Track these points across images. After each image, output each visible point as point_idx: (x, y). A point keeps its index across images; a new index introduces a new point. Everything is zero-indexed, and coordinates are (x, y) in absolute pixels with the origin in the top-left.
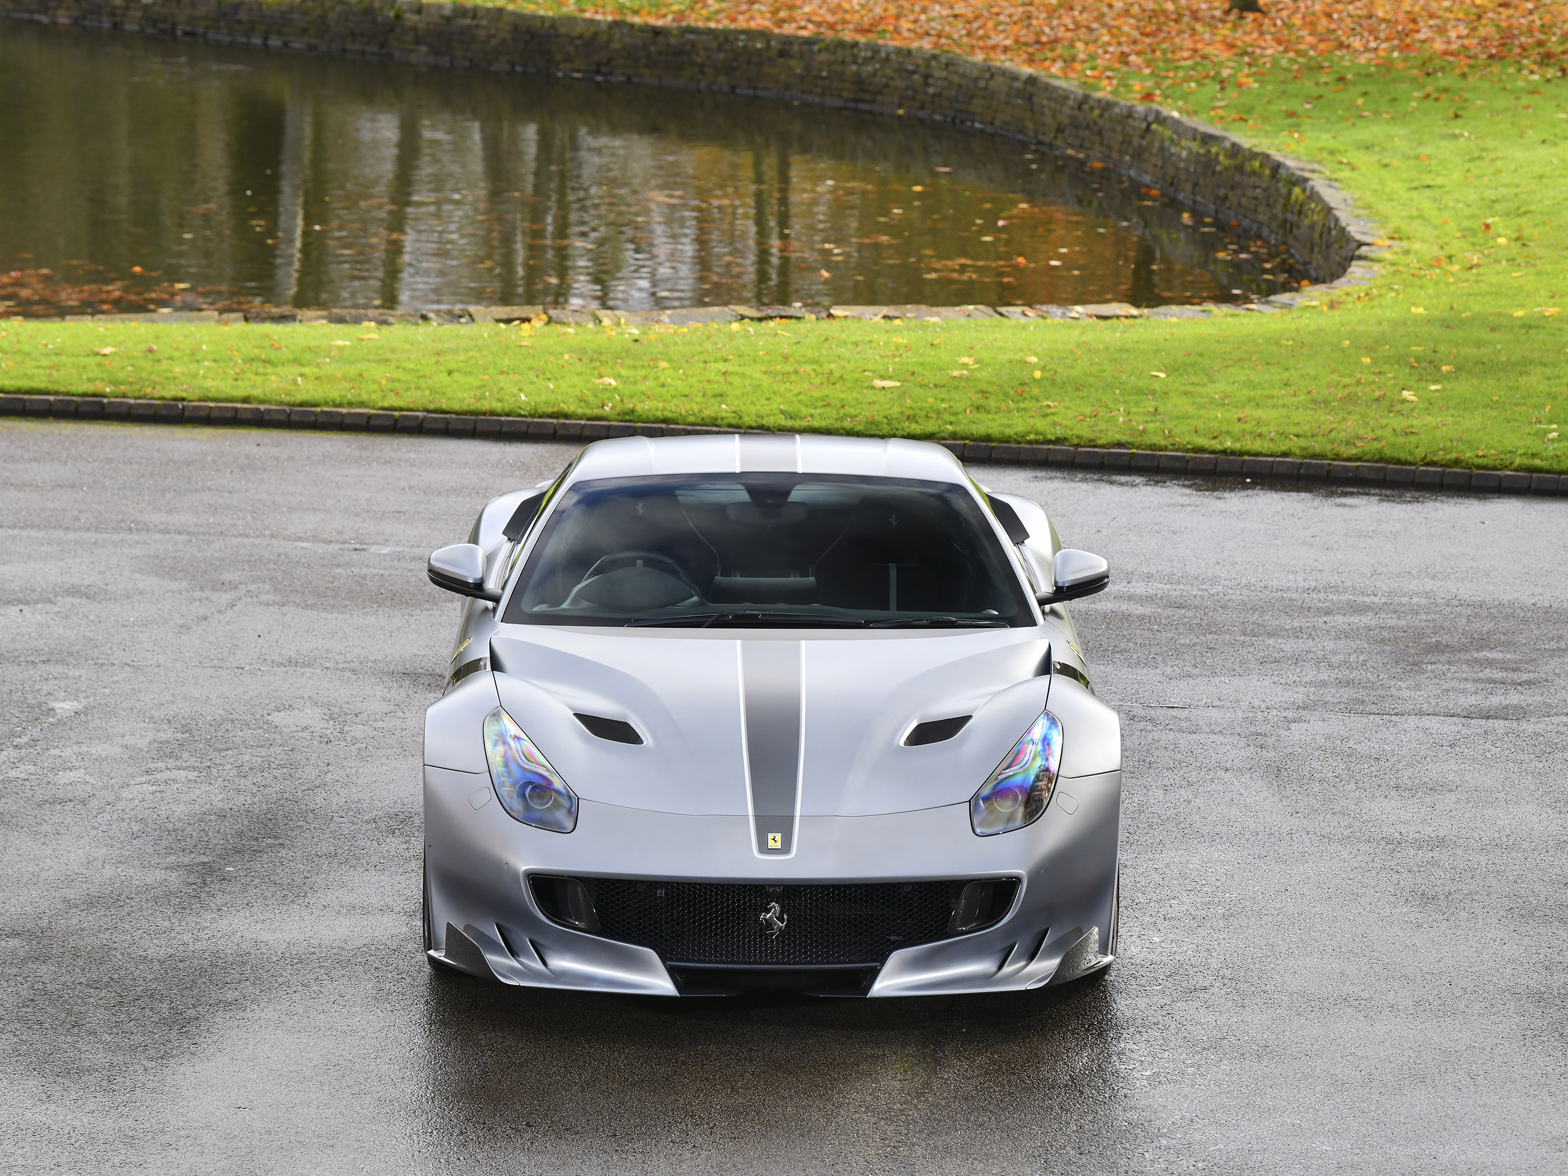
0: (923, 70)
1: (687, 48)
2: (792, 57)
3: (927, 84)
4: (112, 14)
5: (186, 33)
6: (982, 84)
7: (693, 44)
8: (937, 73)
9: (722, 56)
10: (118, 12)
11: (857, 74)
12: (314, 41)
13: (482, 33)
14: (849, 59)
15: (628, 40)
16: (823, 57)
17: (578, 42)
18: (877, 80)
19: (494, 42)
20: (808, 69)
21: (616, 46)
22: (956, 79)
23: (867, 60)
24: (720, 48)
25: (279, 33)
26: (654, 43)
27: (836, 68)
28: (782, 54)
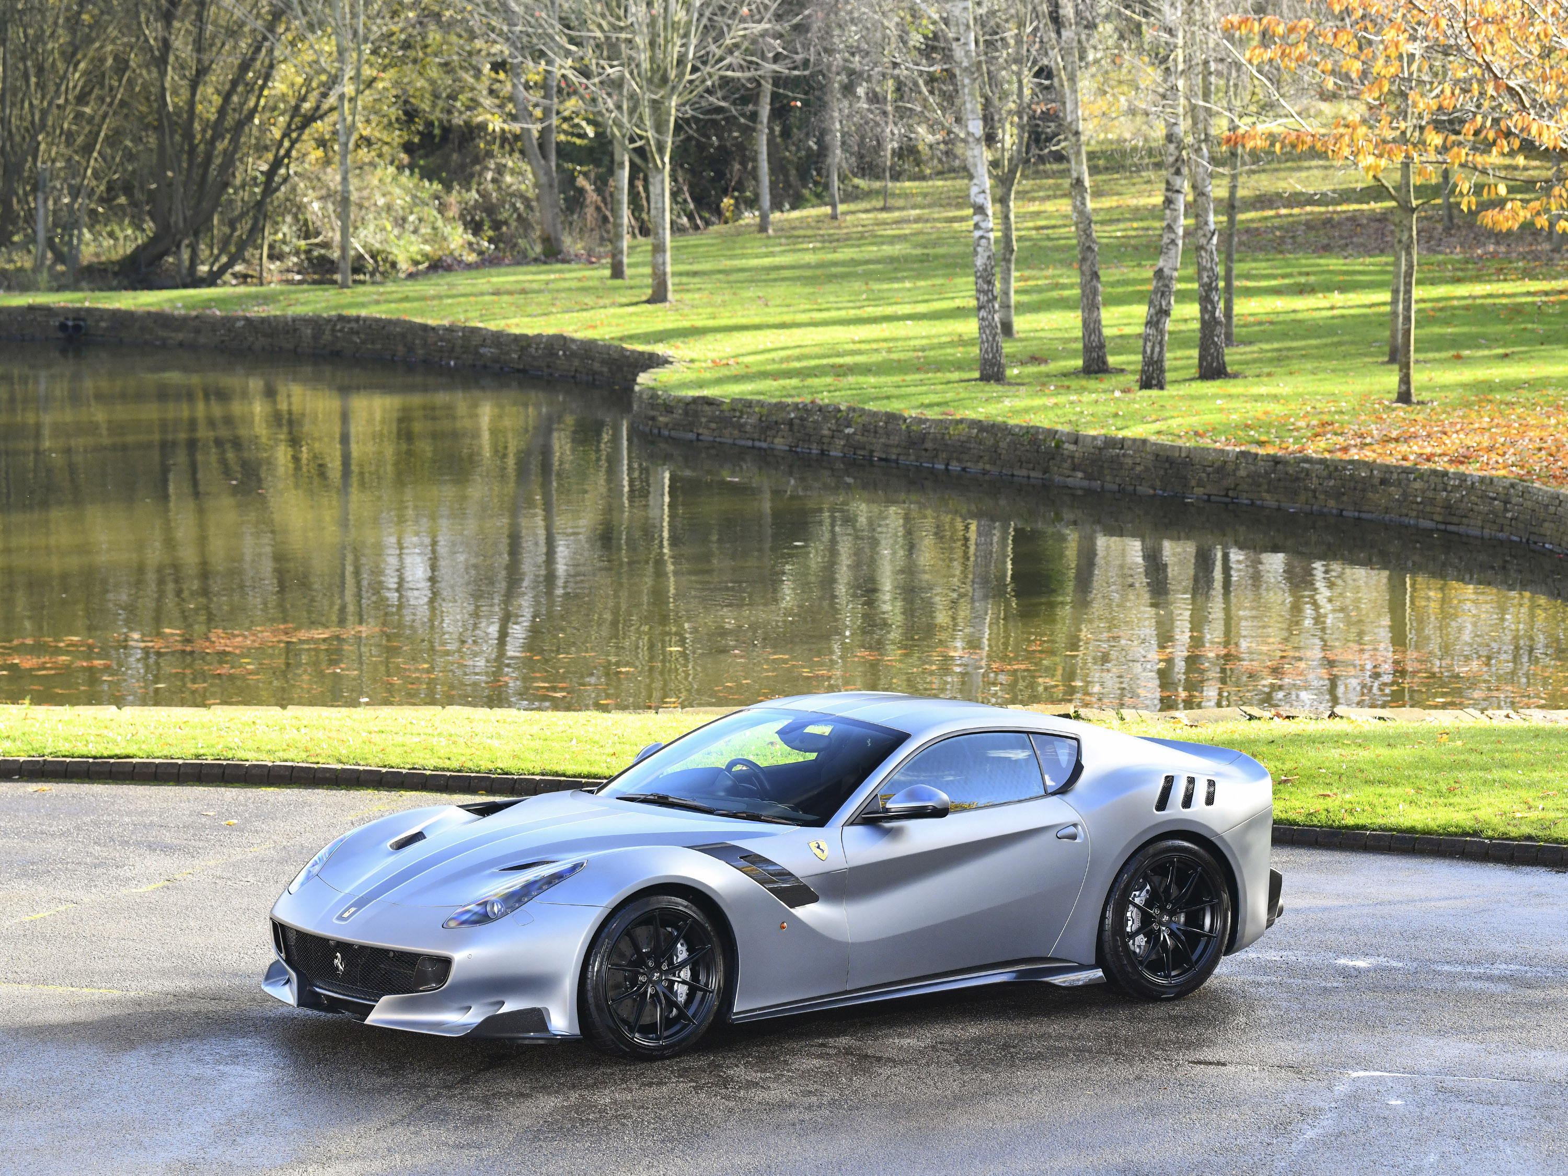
0: (1502, 497)
1: (1303, 475)
2: (1392, 485)
3: (1506, 510)
4: (820, 442)
5: (880, 459)
6: (1552, 509)
7: (1307, 473)
8: (1515, 500)
9: (1332, 483)
10: (825, 440)
11: (1447, 500)
12: (988, 467)
13: (1129, 461)
14: (1440, 487)
15: (1253, 468)
16: (1418, 485)
17: (1210, 470)
18: (1463, 505)
19: (1139, 469)
20: (1405, 494)
21: (1242, 473)
22: (1529, 504)
23: (1456, 488)
24: (1330, 477)
25: (959, 460)
26: (1274, 472)
27: (1430, 494)
28: (1383, 482)
